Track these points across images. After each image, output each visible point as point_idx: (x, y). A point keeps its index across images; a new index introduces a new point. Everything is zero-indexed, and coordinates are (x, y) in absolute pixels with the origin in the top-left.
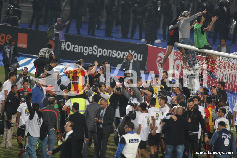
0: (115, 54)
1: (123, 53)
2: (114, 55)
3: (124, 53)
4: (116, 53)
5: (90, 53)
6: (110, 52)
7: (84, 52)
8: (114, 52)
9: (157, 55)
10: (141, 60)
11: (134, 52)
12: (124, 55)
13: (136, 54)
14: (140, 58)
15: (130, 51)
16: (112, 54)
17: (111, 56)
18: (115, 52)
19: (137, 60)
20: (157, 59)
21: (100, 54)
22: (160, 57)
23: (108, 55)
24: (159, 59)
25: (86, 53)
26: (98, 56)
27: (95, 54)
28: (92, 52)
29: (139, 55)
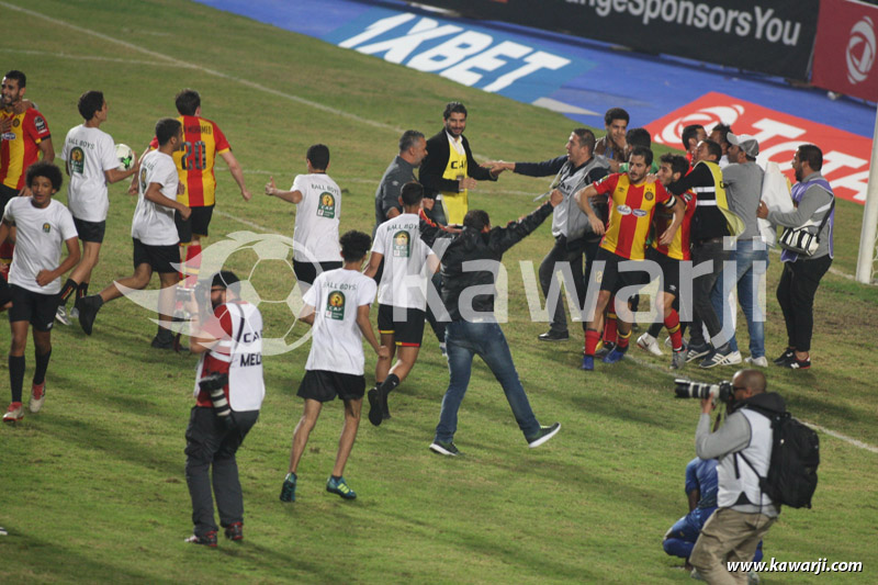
0: (703, 17)
1: (732, 14)
2: (700, 20)
3: (736, 14)
4: (708, 15)
5: (620, 9)
6: (686, 10)
7: (597, 5)
8: (703, 11)
9: (850, 29)
10: (794, 41)
11: (770, 12)
12: (735, 22)
13: (777, 21)
14: (790, 36)
15: (758, 10)
16: (695, 16)
17: (689, 22)
18: (706, 8)
19: (781, 40)
20: (847, 42)
21: (654, 15)
22: (859, 34)
23: (680, 20)
24: (854, 41)
25: (603, 9)
26: (646, 21)
27: (636, 12)
28: (626, 4)
29: (788, 24)
